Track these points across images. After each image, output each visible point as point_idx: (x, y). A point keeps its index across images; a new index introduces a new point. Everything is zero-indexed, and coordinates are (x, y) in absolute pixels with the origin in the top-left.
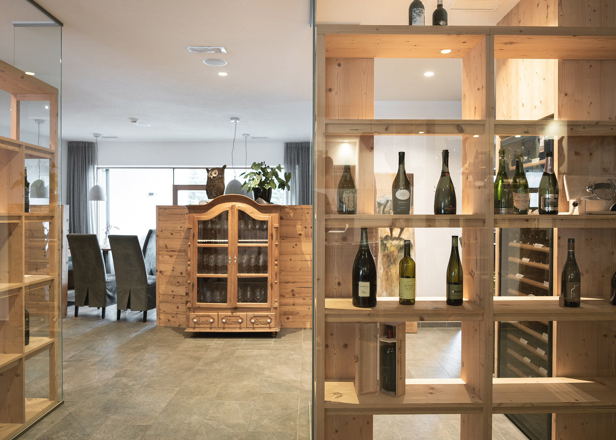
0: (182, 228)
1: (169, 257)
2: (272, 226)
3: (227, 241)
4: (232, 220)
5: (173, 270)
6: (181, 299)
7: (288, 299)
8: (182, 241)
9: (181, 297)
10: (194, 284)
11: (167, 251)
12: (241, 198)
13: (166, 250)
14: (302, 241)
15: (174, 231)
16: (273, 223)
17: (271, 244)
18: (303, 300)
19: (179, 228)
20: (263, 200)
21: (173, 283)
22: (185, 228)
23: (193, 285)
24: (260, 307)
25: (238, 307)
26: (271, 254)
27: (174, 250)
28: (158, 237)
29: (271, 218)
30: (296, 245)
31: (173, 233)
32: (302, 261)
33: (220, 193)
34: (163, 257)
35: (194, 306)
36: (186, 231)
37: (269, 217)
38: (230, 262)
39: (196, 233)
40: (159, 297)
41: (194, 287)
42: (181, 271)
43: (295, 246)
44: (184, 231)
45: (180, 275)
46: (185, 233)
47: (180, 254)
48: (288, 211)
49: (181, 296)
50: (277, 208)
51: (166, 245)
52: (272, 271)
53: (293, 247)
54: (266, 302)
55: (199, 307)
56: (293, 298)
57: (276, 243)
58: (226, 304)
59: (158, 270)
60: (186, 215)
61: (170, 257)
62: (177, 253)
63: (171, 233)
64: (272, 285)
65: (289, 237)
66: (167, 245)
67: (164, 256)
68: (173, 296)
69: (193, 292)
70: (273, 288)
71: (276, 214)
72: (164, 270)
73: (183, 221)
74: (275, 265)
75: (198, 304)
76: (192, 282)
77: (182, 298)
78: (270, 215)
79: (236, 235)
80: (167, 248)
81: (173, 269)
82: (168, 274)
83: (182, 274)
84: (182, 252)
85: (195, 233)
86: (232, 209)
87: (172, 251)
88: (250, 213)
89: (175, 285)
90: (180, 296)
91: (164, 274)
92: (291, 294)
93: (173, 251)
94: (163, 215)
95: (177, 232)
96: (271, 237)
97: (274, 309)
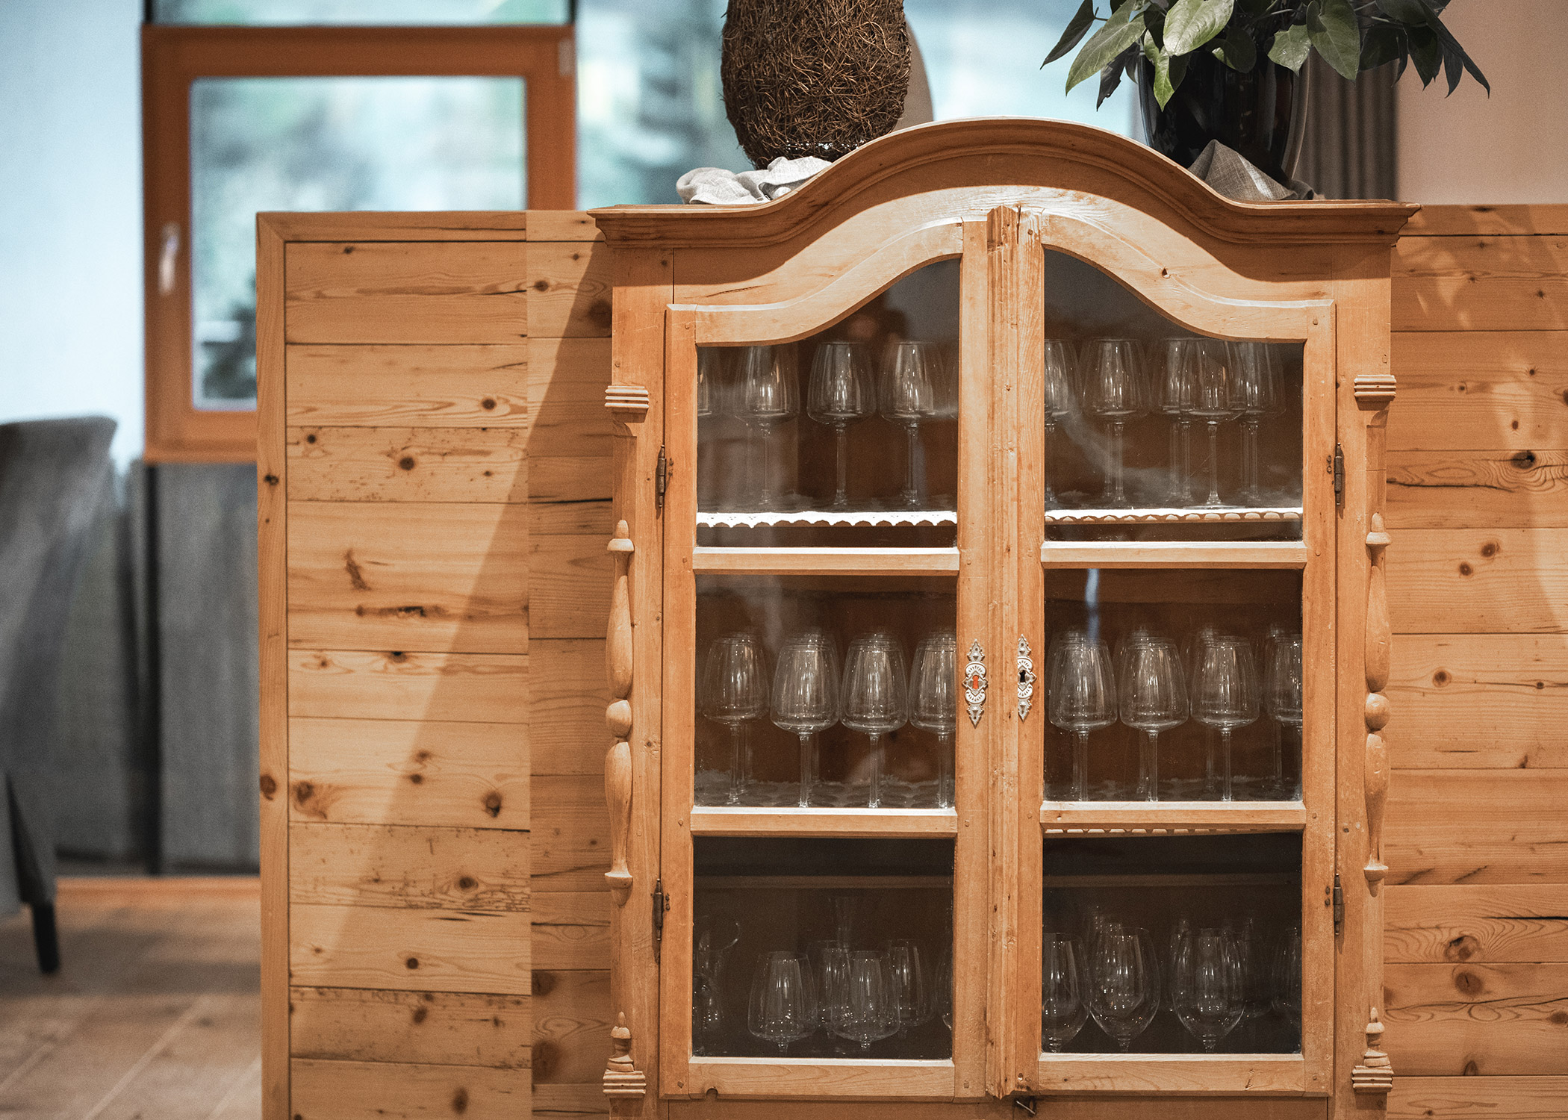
0: (501, 409)
1: (381, 662)
2: (1337, 385)
3: (950, 516)
4: (992, 343)
5: (417, 779)
6: (490, 1025)
7: (1425, 1015)
8: (502, 524)
9: (490, 1012)
10: (668, 890)
11: (360, 612)
12: (1073, 148)
13: (354, 604)
14: (1539, 519)
15: (424, 438)
16: (1347, 364)
17: (1331, 542)
18: (1550, 1026)
19: (466, 411)
20: (1244, 161)
21: (411, 890)
22: (524, 410)
23: (660, 904)
24: (1238, 1086)
25: (1052, 1087)
26: (1331, 626)
27: (424, 601)
28: (280, 488)
29: (1326, 322)
30: (1489, 551)
31: (411, 452)
32: (1540, 686)
33: (871, 102)
34: (324, 664)
35: (669, 1088)
36: (532, 439)
37: (1307, 311)
38: (974, 697)
39: (687, 454)
40: (291, 1009)
41: (670, 918)
42: (487, 781)
43: (1476, 561)
44: (513, 433)
45: (484, 820)
46: (533, 457)
47: (485, 633)
48: (1420, 259)
49: (491, 997)
50: (1381, 232)
51: (348, 555)
52: (1342, 779)
53: (1465, 570)
54: (1291, 1042)
55: (713, 1091)
56: (1463, 1014)
57: (1374, 538)
58: (948, 1063)
59: (279, 775)
60: (532, 294)
61: (393, 667)
62: (449, 630)
63: (399, 456)
64: (1337, 900)
65: (1428, 480)
66: (358, 560)
67: (329, 655)
68: (415, 1001)
69: (658, 961)
70: (1347, 921)
71: (1375, 283)
72: (337, 780)
73: (502, 353)
74: (1363, 728)
75: (700, 1067)
76: (651, 877)
77: (497, 1022)
78: (1317, 295)
79: (1024, 471)
80: (358, 582)
81: (416, 768)
82: (376, 808)
83: (503, 813)
84: (497, 618)
85: (674, 452)
86: (991, 243)
87: (408, 610)
88: (1147, 276)
89: (439, 906)
90: (480, 1003)
91: (332, 815)
92: (1445, 975)
93: (421, 611)
94: (320, 295)
95: (456, 442)
96: (1330, 478)
97: (1360, 1107)
